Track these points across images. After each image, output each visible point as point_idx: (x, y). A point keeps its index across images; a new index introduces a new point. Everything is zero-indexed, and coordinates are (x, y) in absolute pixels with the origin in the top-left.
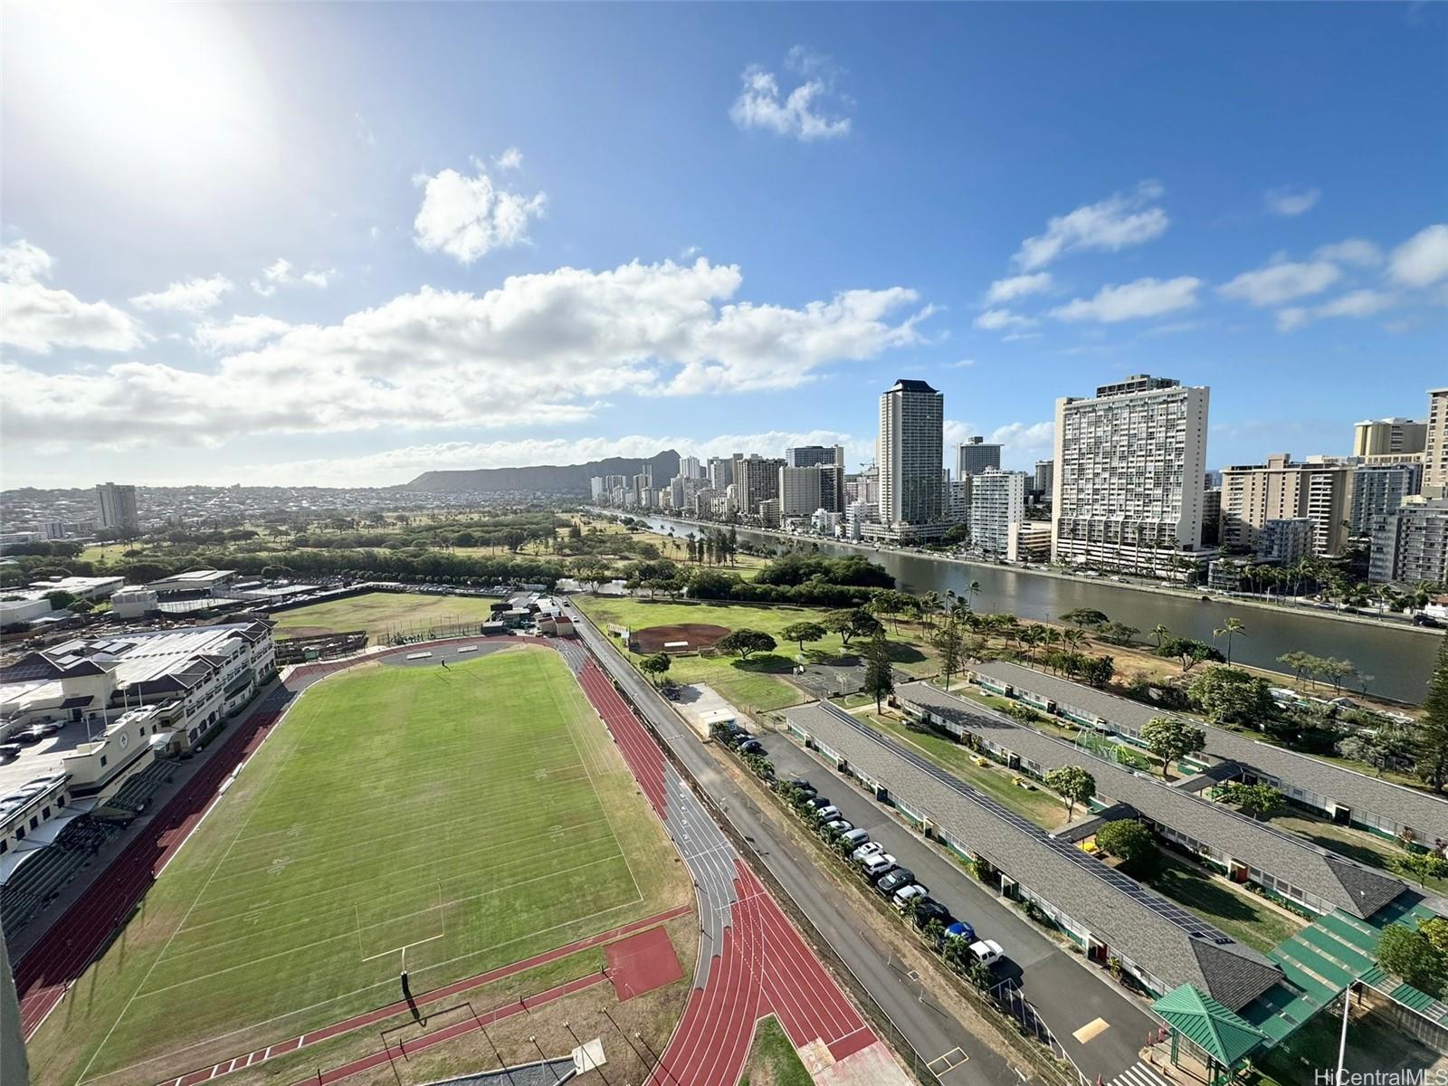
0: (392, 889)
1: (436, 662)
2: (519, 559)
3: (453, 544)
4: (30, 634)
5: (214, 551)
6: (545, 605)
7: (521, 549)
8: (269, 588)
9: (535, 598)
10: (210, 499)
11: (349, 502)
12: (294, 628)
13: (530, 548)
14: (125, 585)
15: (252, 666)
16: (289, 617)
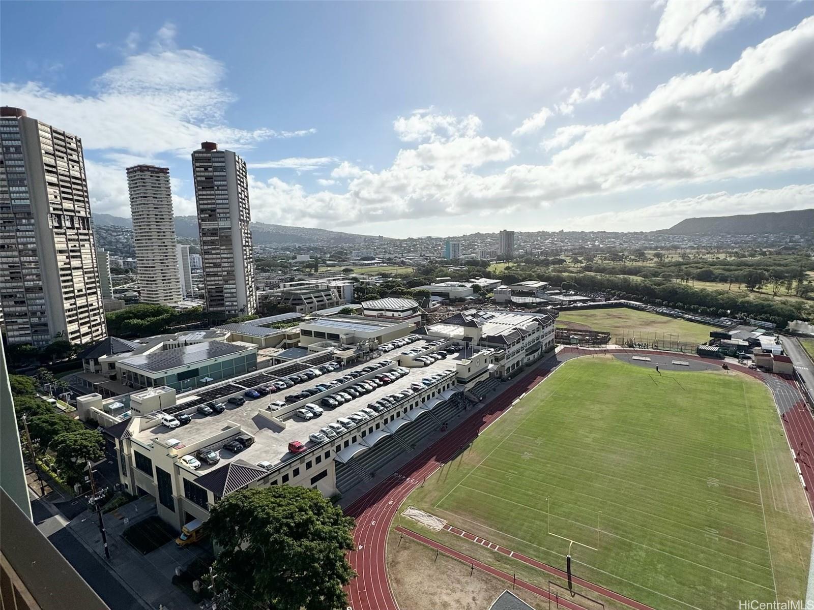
0: (578, 503)
1: (652, 366)
2: (752, 297)
3: (693, 278)
4: (465, 303)
5: (541, 270)
6: (767, 341)
7: (759, 288)
8: (564, 296)
9: (758, 334)
10: (548, 239)
11: (625, 242)
12: (570, 323)
13: (769, 288)
14: (501, 284)
15: (541, 340)
16: (569, 315)
